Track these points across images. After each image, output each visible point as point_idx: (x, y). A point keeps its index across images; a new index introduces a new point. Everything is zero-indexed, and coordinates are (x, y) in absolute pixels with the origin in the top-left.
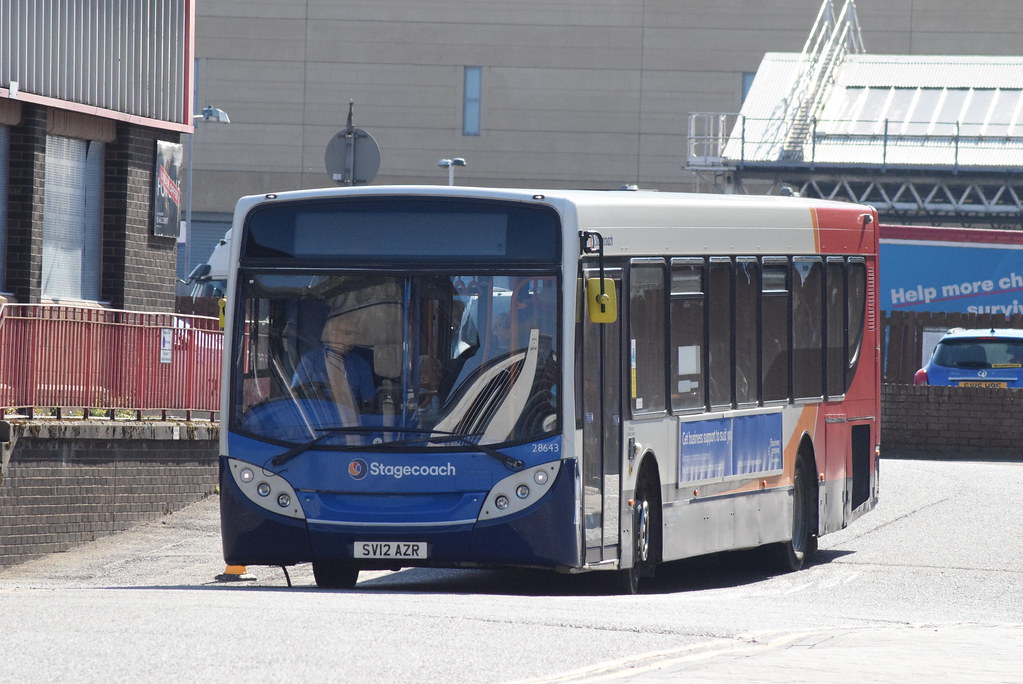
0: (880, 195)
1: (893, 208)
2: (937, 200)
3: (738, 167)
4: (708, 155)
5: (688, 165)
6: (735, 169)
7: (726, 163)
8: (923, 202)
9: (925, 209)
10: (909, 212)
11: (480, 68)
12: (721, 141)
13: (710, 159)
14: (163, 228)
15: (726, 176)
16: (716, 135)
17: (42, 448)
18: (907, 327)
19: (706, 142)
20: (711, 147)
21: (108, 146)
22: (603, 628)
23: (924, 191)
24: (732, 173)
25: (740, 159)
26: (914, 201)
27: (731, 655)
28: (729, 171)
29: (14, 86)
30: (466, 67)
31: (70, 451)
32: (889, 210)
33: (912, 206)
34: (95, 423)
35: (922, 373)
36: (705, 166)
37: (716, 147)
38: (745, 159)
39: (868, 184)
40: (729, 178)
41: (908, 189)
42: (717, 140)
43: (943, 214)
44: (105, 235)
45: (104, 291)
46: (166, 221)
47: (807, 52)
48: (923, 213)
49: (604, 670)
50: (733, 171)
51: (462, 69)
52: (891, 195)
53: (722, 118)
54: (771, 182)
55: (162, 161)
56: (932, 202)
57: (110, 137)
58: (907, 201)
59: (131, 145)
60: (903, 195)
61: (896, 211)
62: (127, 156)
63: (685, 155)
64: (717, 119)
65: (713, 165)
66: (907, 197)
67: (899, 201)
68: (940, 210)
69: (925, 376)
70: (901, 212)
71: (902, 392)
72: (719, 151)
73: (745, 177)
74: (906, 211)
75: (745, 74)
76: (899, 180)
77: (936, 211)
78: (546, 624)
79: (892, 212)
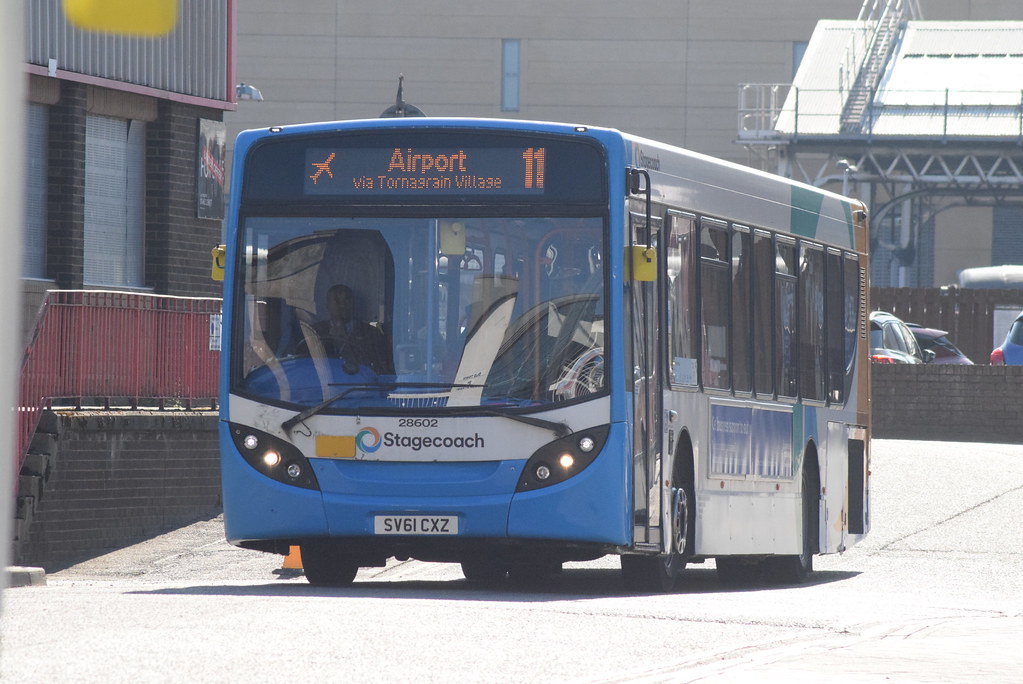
0: (941, 168)
1: (955, 181)
2: (1000, 172)
3: (791, 141)
4: (760, 129)
5: (739, 139)
6: (788, 142)
7: (779, 137)
8: (986, 174)
9: (987, 182)
10: (972, 186)
11: (518, 40)
12: (773, 113)
13: (763, 133)
14: (207, 211)
15: (779, 149)
16: (768, 107)
17: (90, 440)
18: (977, 305)
19: (756, 115)
20: (763, 119)
21: (149, 125)
22: (688, 619)
23: (987, 163)
24: (784, 147)
25: (793, 132)
26: (976, 173)
27: (824, 646)
28: (783, 145)
29: (53, 64)
30: (504, 41)
31: (118, 443)
32: (949, 184)
33: (975, 179)
34: (143, 413)
35: (999, 352)
36: (757, 140)
37: (768, 120)
38: (799, 131)
39: (928, 157)
40: (782, 152)
41: (970, 161)
42: (769, 112)
43: (1006, 186)
44: (147, 219)
45: (148, 277)
46: (209, 203)
47: (862, 19)
48: (985, 186)
49: (695, 662)
50: (786, 145)
51: (500, 41)
52: (953, 168)
53: (775, 89)
54: (826, 156)
55: (205, 140)
56: (995, 174)
57: (150, 115)
58: (969, 174)
59: (174, 124)
60: (965, 168)
61: (958, 185)
62: (170, 136)
63: (736, 129)
64: (768, 90)
65: (765, 138)
66: (970, 170)
67: (961, 174)
68: (1004, 183)
69: (1001, 355)
70: (963, 186)
71: (978, 373)
72: (772, 124)
73: (801, 151)
74: (968, 184)
75: (796, 43)
76: (961, 152)
77: (999, 184)
78: (629, 616)
79: (953, 186)
